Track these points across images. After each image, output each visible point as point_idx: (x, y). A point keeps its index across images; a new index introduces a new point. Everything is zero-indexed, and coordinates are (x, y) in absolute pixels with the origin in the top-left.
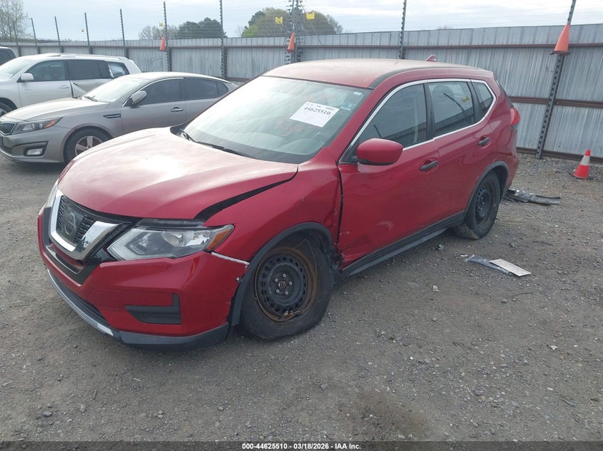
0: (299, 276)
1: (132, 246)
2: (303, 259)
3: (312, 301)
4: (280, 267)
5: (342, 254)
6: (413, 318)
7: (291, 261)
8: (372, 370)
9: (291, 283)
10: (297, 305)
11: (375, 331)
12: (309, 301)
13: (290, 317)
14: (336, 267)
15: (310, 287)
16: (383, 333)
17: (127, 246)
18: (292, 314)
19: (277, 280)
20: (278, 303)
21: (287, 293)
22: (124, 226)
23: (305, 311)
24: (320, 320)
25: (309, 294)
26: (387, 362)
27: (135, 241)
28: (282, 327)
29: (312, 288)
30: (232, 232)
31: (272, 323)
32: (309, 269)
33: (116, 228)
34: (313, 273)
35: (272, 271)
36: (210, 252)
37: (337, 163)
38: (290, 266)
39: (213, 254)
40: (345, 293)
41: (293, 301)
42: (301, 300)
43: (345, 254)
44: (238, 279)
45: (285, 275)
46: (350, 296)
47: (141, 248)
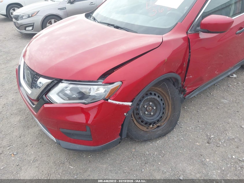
0: (160, 104)
1: (60, 94)
2: (163, 94)
3: (168, 118)
4: (147, 99)
5: (186, 88)
6: (228, 125)
7: (155, 95)
8: (210, 165)
9: (155, 108)
10: (158, 121)
11: (207, 135)
12: (166, 118)
13: (154, 128)
14: (182, 96)
15: (167, 110)
16: (212, 136)
17: (58, 94)
18: (155, 126)
19: (146, 106)
20: (146, 120)
21: (152, 114)
22: (56, 82)
23: (164, 124)
24: (173, 129)
25: (166, 114)
26: (218, 159)
27: (62, 91)
28: (148, 134)
29: (168, 110)
30: (121, 86)
31: (142, 132)
32: (167, 99)
33: (51, 82)
34: (169, 102)
35: (143, 101)
36: (107, 100)
37: (187, 33)
38: (154, 98)
39: (109, 101)
40: (185, 107)
41: (155, 118)
42: (161, 117)
43: (187, 88)
44: (125, 114)
45: (151, 103)
46: (188, 109)
47: (65, 95)
